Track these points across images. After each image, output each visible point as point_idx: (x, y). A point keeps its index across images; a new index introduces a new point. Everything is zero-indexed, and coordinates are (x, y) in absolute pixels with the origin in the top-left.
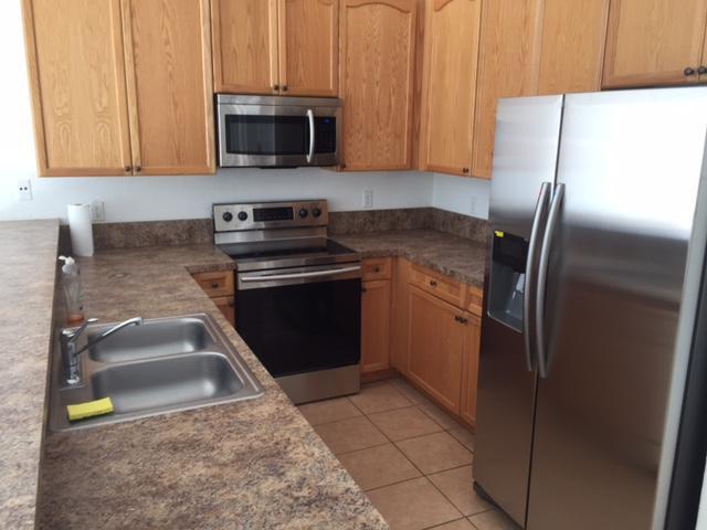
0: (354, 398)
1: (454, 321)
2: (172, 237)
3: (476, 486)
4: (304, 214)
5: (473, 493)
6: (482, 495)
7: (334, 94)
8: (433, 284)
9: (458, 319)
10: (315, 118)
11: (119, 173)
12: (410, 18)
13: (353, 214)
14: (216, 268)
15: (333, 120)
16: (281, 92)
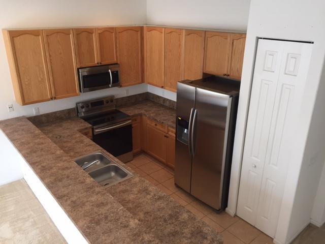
0: (132, 162)
1: (164, 137)
2: (63, 116)
3: (175, 184)
4: (107, 102)
5: (174, 186)
6: (177, 186)
7: (116, 62)
8: (156, 125)
9: (165, 136)
10: (111, 72)
11: (48, 100)
12: (139, 33)
13: (123, 98)
14: (86, 128)
15: (117, 72)
16: (99, 64)
